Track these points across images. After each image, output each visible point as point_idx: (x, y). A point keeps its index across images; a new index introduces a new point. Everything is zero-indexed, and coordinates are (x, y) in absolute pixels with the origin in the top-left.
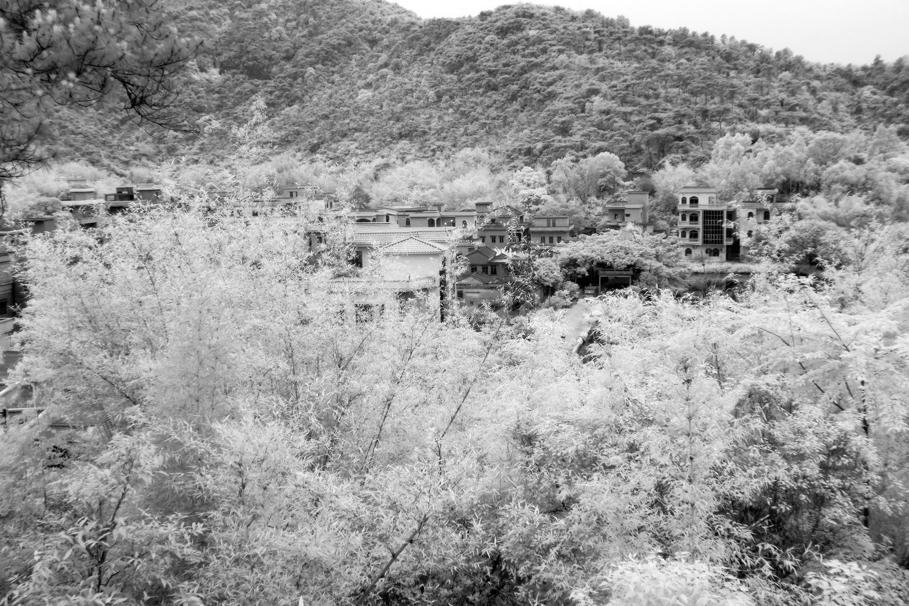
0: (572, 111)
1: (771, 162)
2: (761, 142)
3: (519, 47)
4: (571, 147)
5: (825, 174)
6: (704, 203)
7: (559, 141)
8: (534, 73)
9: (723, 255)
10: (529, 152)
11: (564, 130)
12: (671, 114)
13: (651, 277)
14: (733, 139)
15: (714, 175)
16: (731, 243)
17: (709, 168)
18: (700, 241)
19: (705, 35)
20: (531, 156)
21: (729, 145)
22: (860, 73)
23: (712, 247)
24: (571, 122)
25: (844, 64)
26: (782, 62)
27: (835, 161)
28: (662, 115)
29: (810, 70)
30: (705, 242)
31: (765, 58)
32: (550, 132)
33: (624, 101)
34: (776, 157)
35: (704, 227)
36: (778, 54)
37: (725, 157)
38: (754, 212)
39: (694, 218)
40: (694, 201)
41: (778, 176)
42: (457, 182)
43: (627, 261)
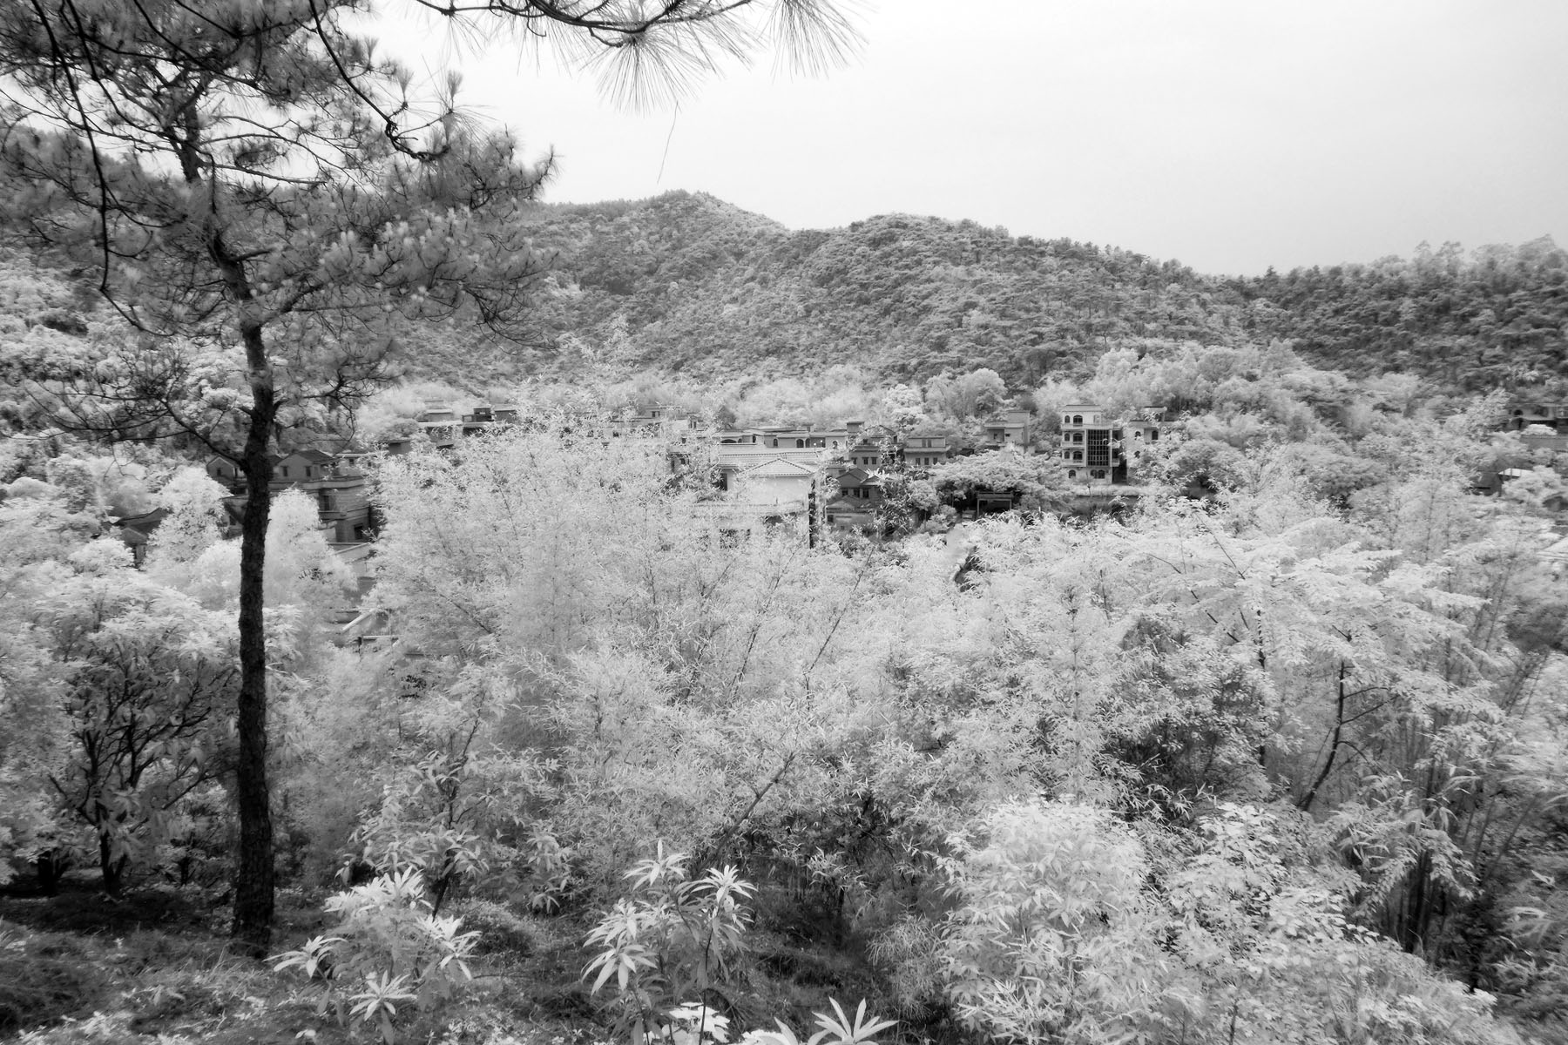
0: (949, 325)
1: (1159, 379)
2: (1148, 358)
3: (892, 259)
4: (948, 364)
5: (1216, 391)
6: (1089, 422)
7: (934, 357)
8: (909, 286)
9: (1109, 477)
10: (903, 368)
11: (940, 346)
12: (1054, 328)
13: (1032, 500)
14: (1118, 355)
15: (1099, 392)
16: (1117, 464)
17: (1093, 385)
18: (1084, 463)
19: (1089, 245)
20: (905, 373)
21: (1114, 361)
22: (1253, 285)
23: (1097, 468)
24: (947, 337)
25: (1235, 276)
27: (1227, 378)
28: (1044, 330)
29: (1200, 281)
30: (1090, 463)
31: (1151, 270)
32: (925, 347)
33: (1003, 315)
34: (1165, 374)
35: (1089, 448)
36: (1166, 265)
37: (1110, 374)
38: (1142, 431)
39: (1078, 438)
40: (1078, 420)
41: (1166, 393)
42: (828, 401)
43: (1007, 483)
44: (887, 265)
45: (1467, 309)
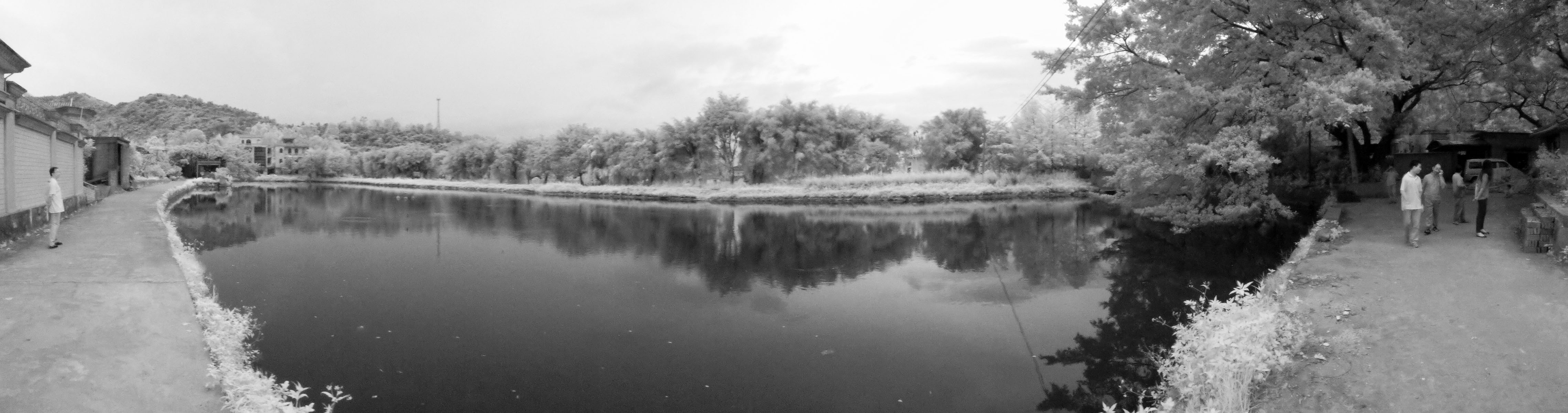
44: (153, 108)
45: (374, 137)
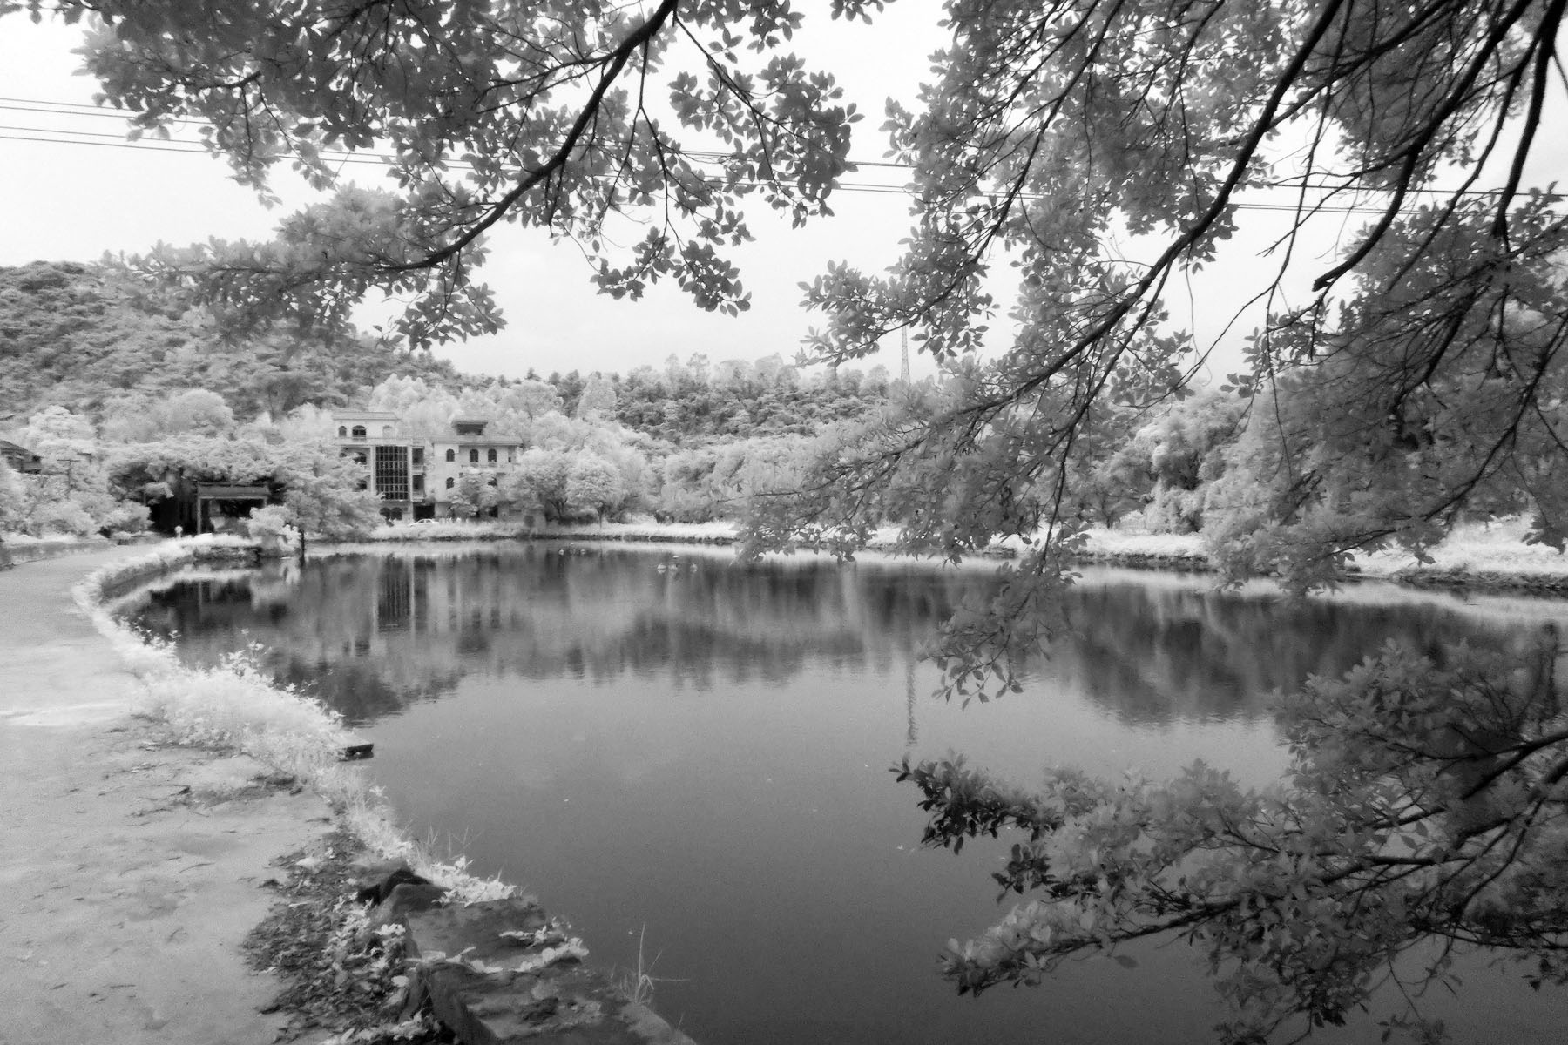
6: (376, 435)
9: (409, 515)
16: (420, 499)
23: (391, 504)
26: (427, 364)
35: (378, 473)
38: (456, 450)
39: (361, 458)
40: (359, 432)
43: (260, 469)
